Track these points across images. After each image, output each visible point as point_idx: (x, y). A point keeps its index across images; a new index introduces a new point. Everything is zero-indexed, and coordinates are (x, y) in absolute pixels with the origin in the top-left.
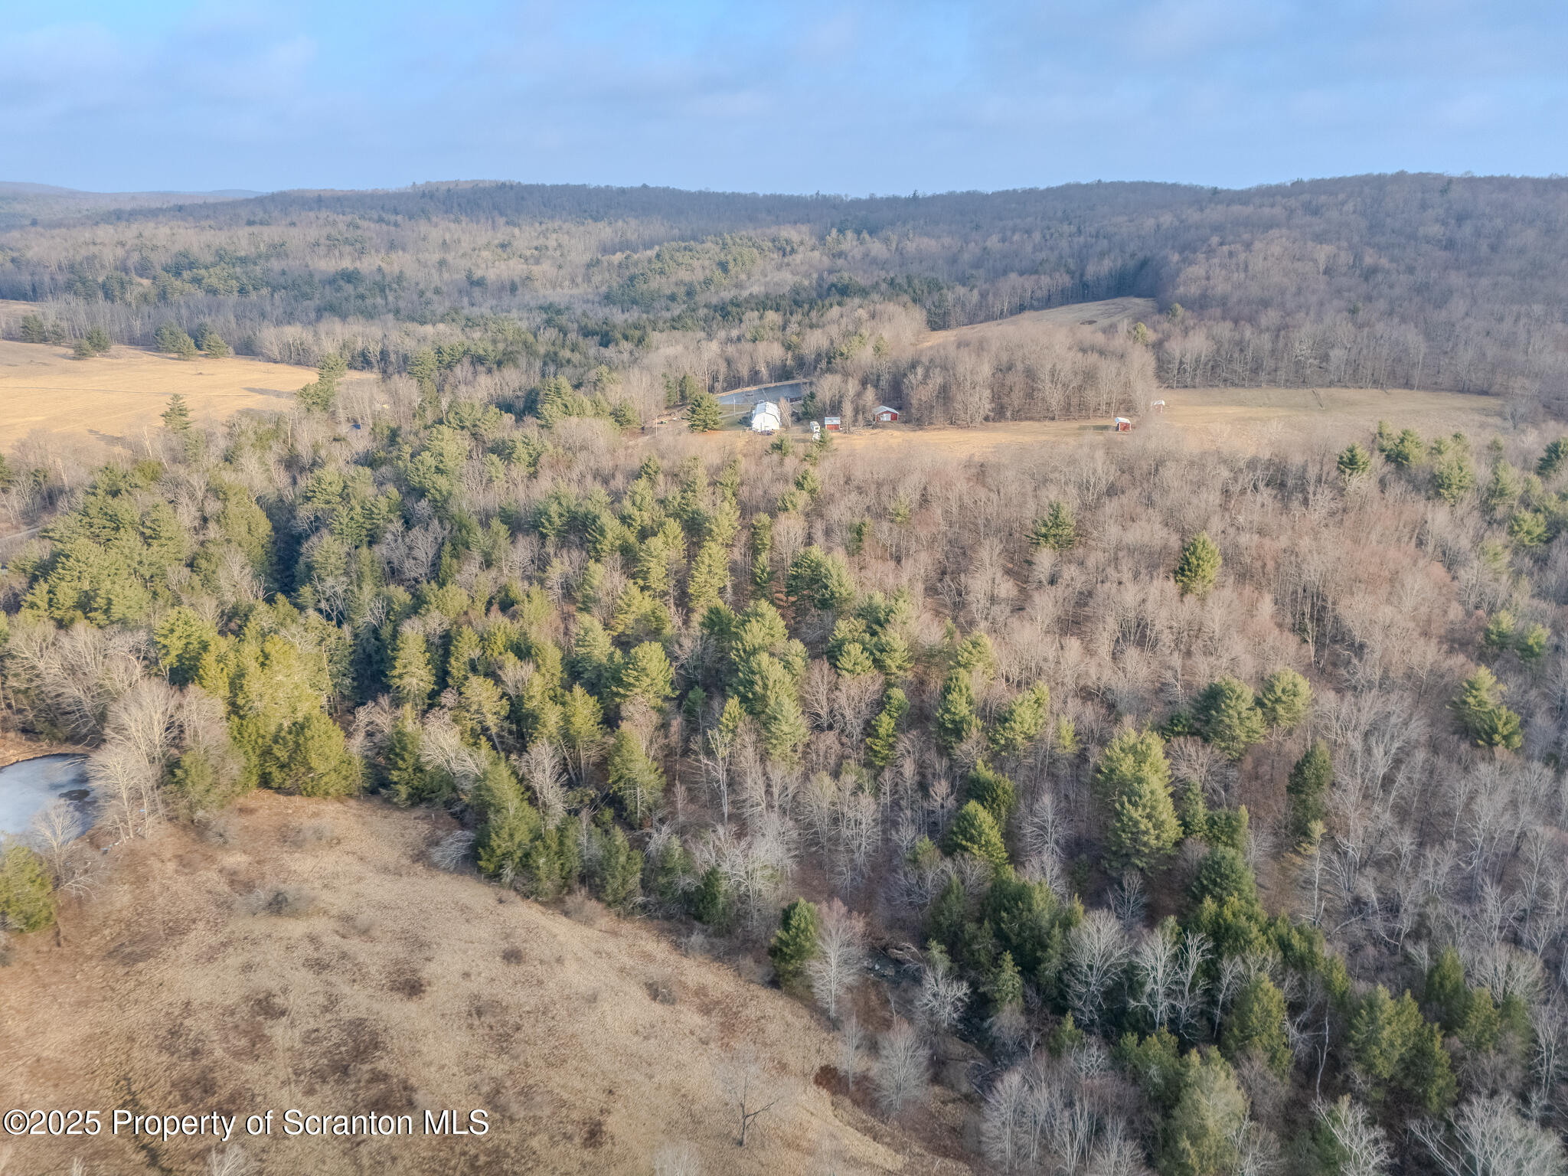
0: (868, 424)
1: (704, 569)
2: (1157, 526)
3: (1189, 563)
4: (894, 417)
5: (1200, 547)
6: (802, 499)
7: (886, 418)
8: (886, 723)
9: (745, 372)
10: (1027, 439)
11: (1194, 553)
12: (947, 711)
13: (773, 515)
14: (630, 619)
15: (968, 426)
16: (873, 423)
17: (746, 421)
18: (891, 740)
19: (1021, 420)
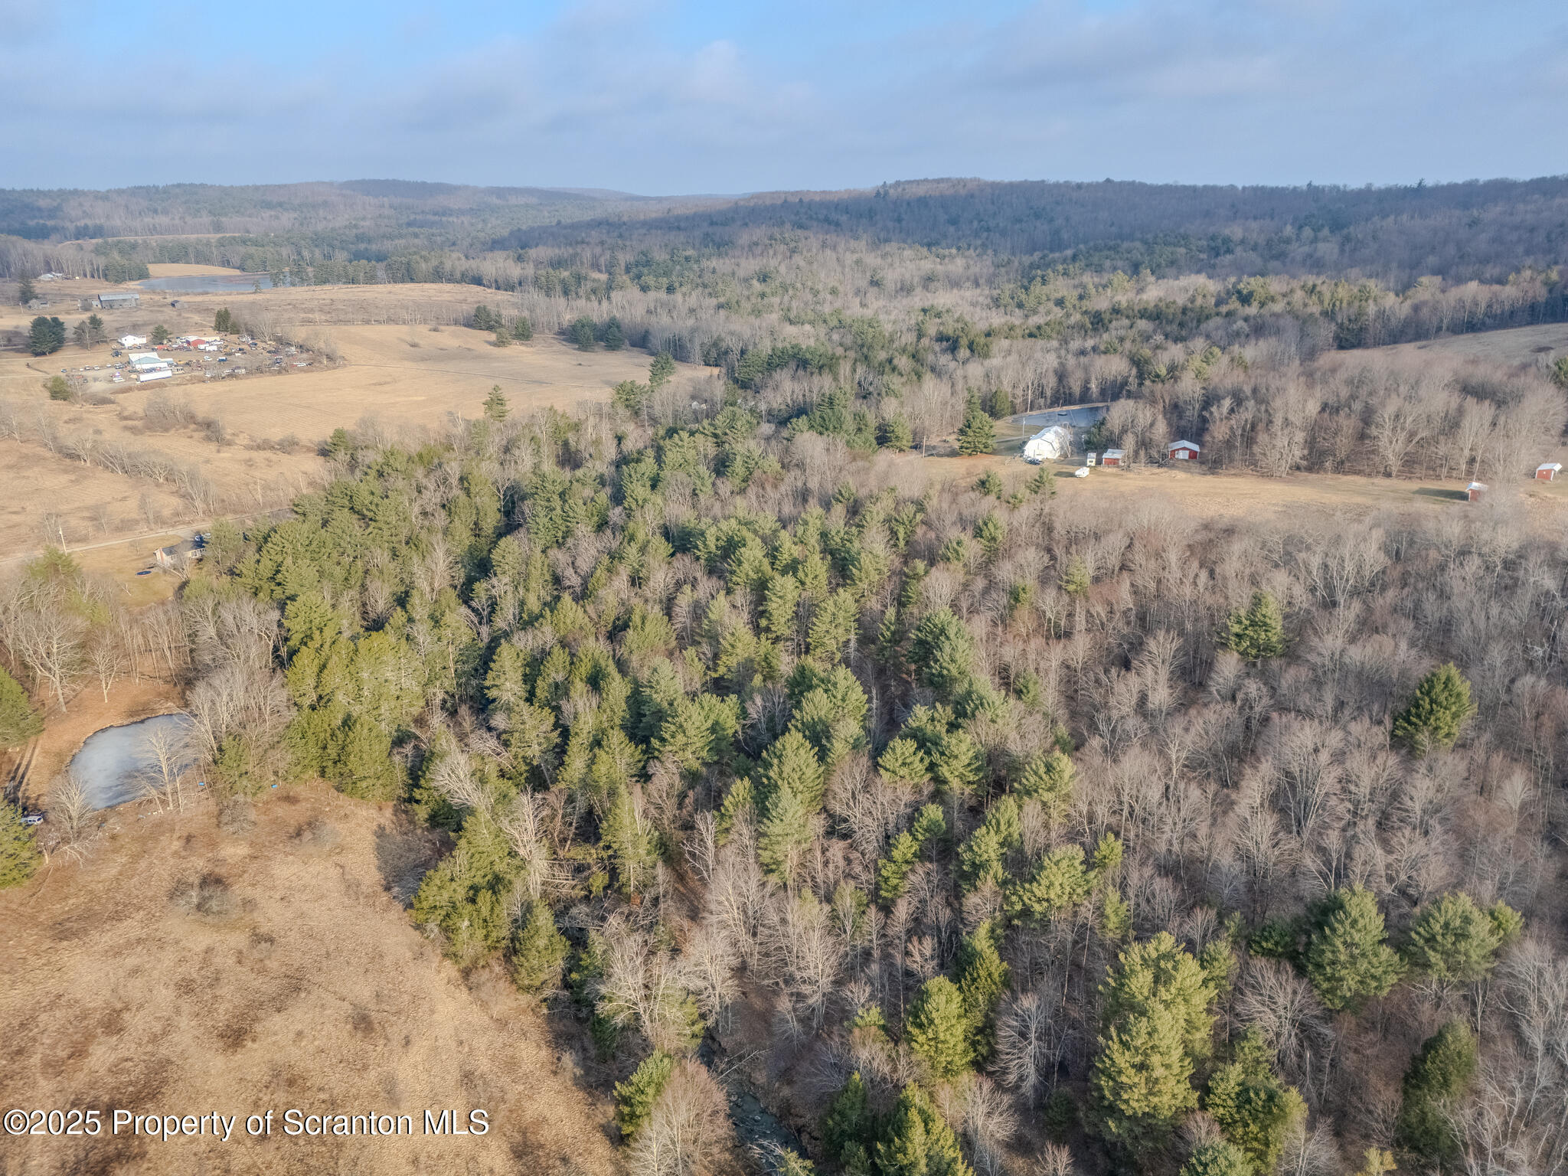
0: (1152, 461)
1: (827, 617)
2: (1403, 645)
3: (1417, 706)
4: (1193, 455)
5: (1439, 687)
6: (972, 549)
7: (1183, 455)
8: (905, 846)
9: (1077, 390)
10: (1332, 498)
11: (1428, 693)
12: (970, 848)
13: (932, 563)
14: (733, 662)
15: (1267, 475)
16: (1163, 460)
17: (1018, 448)
18: (905, 868)
19: (1345, 473)
